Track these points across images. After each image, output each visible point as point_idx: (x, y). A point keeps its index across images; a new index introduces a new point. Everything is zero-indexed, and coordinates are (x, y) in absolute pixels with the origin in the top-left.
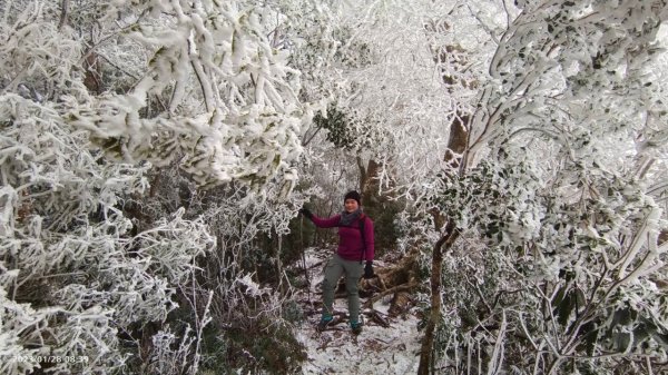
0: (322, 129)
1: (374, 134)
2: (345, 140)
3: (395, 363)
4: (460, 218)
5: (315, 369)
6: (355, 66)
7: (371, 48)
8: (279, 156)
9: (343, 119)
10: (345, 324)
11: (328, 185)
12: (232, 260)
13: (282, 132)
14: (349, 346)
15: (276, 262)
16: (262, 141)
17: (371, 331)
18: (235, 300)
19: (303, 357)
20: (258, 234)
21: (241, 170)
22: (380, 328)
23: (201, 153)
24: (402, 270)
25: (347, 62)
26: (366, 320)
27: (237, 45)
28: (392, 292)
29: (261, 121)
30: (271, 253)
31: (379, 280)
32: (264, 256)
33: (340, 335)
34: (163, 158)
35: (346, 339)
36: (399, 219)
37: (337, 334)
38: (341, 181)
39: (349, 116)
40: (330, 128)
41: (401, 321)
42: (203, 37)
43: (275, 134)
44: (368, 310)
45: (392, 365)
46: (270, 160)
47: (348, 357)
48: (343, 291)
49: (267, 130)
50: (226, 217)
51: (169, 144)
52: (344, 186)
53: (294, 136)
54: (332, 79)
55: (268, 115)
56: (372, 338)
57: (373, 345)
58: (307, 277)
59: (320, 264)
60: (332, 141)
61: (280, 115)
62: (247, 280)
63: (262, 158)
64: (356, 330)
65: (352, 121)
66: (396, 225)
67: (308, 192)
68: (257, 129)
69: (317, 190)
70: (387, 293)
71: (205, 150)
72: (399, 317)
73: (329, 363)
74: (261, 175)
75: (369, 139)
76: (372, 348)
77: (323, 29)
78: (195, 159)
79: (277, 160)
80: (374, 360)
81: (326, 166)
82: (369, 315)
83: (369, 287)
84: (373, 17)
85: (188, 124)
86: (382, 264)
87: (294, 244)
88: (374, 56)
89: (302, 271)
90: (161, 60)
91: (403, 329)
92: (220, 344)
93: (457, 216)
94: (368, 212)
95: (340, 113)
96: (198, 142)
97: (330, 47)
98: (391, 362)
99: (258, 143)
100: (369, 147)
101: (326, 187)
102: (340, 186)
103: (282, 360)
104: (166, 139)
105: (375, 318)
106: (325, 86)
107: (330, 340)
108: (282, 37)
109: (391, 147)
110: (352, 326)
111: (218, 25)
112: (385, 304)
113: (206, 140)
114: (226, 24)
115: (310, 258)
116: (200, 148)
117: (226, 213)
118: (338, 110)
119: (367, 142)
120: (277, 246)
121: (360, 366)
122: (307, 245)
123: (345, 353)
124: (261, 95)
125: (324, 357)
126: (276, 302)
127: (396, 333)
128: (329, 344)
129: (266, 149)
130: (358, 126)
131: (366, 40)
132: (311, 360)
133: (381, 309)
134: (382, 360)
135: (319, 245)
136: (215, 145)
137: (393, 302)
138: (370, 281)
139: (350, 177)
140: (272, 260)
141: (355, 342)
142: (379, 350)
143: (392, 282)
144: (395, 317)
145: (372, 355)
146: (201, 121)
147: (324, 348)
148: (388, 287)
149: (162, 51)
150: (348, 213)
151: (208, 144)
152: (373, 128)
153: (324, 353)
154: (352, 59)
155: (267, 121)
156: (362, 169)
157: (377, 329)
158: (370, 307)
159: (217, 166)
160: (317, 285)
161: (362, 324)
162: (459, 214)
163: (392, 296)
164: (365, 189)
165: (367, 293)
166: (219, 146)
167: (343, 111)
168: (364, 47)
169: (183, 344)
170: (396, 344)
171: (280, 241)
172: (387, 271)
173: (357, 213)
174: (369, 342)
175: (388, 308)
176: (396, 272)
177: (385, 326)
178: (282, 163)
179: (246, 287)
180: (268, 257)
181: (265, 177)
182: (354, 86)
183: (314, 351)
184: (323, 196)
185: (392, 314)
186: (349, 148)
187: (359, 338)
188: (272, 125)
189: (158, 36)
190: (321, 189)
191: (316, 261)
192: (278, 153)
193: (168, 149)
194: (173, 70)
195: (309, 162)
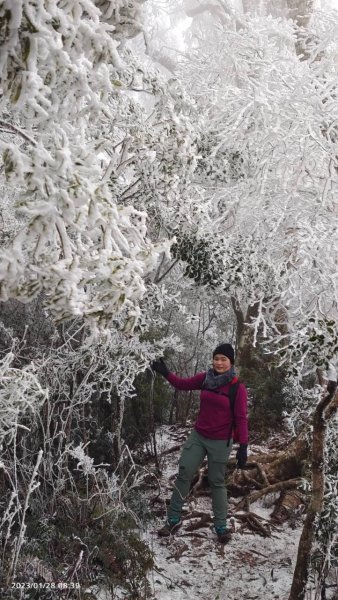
0: (180, 261)
1: (245, 268)
2: (208, 276)
3: (275, 580)
4: (327, 369)
5: (162, 580)
6: (224, 181)
7: (245, 157)
8: (124, 295)
9: (206, 249)
10: (208, 530)
11: (191, 337)
12: (59, 428)
13: (127, 274)
14: (213, 557)
15: (116, 439)
16: (109, 281)
17: (244, 540)
18: (62, 481)
19: (149, 564)
20: (94, 396)
21: (91, 307)
22: (258, 537)
23: (61, 292)
24: (292, 459)
25: (213, 176)
26: (237, 525)
27: (92, 210)
28: (278, 489)
29: (109, 264)
30: (109, 427)
31: (259, 472)
32: (99, 430)
33: (200, 543)
34: (29, 296)
35: (209, 548)
36: (290, 385)
37: (197, 541)
38: (209, 332)
39: (214, 246)
40: (189, 260)
41: (289, 530)
42: (68, 205)
43: (121, 275)
44: (241, 513)
45: (270, 583)
46: (116, 298)
47: (209, 570)
48: (207, 488)
49: (114, 272)
50: (55, 370)
51: (34, 286)
52: (214, 337)
53: (137, 277)
54: (191, 201)
55: (115, 259)
56: (245, 549)
57: (246, 558)
58: (157, 466)
59: (176, 449)
60: (191, 276)
61: (126, 259)
62: (79, 452)
63: (110, 297)
64: (223, 538)
65: (218, 252)
66: (287, 394)
67: (161, 343)
68: (105, 271)
69: (173, 341)
70: (270, 491)
71: (64, 290)
72: (285, 524)
73: (183, 576)
74: (107, 311)
75: (240, 275)
76: (243, 561)
77: (180, 143)
78: (56, 297)
79: (122, 298)
80: (246, 576)
81: (183, 309)
82: (242, 519)
83: (245, 481)
84: (247, 120)
85: (52, 270)
86: (265, 450)
87: (142, 417)
88: (248, 167)
89: (152, 458)
90: (38, 225)
91: (290, 539)
92: (44, 530)
93: (324, 366)
94: (244, 375)
95: (202, 241)
96: (59, 284)
97: (189, 162)
98: (269, 579)
99: (106, 284)
100: (239, 285)
101: (186, 339)
102: (209, 338)
103: (120, 561)
104: (32, 281)
105: (251, 524)
106: (182, 210)
107: (186, 548)
108: (131, 150)
109: (269, 284)
110: (219, 532)
111: (78, 195)
112: (267, 506)
113: (65, 282)
114: (84, 193)
115: (164, 440)
116: (60, 288)
117: (56, 365)
118: (198, 238)
119: (237, 279)
120: (118, 416)
121: (226, 582)
122: (159, 421)
123: (206, 565)
124: (109, 241)
125: (177, 568)
126: (113, 486)
127: (280, 545)
128: (185, 553)
129: (113, 289)
130: (226, 259)
131: (239, 147)
132: (159, 570)
133: (262, 513)
134: (256, 576)
135: (177, 422)
136: (71, 286)
137: (278, 503)
138: (246, 472)
139: (222, 326)
140: (110, 435)
141: (221, 553)
142: (253, 565)
143: (278, 477)
144: (280, 523)
145: (243, 570)
146: (60, 266)
147: (177, 557)
148: (272, 483)
149: (38, 217)
150: (217, 374)
151: (67, 286)
152: (245, 260)
153: (176, 564)
154: (219, 172)
155: (114, 264)
156: (239, 314)
157: (253, 539)
158: (245, 508)
159: (73, 303)
160: (172, 478)
161: (231, 531)
162: (327, 364)
163: (278, 496)
164: (243, 343)
165: (242, 491)
166: (74, 286)
167: (207, 239)
168: (236, 156)
169: (7, 512)
170: (278, 558)
171: (123, 409)
172: (270, 460)
173: (229, 375)
174: (240, 554)
175: (271, 511)
176: (284, 462)
177: (265, 534)
178: (126, 301)
179: (77, 461)
180: (105, 431)
181: (111, 314)
182: (222, 205)
183: (164, 560)
184: (180, 348)
185: (275, 520)
186: (213, 286)
187: (227, 548)
188: (118, 267)
189: (38, 208)
190: (178, 339)
191: (172, 444)
192: (123, 292)
193: (34, 289)
194: (44, 229)
195: (161, 303)
